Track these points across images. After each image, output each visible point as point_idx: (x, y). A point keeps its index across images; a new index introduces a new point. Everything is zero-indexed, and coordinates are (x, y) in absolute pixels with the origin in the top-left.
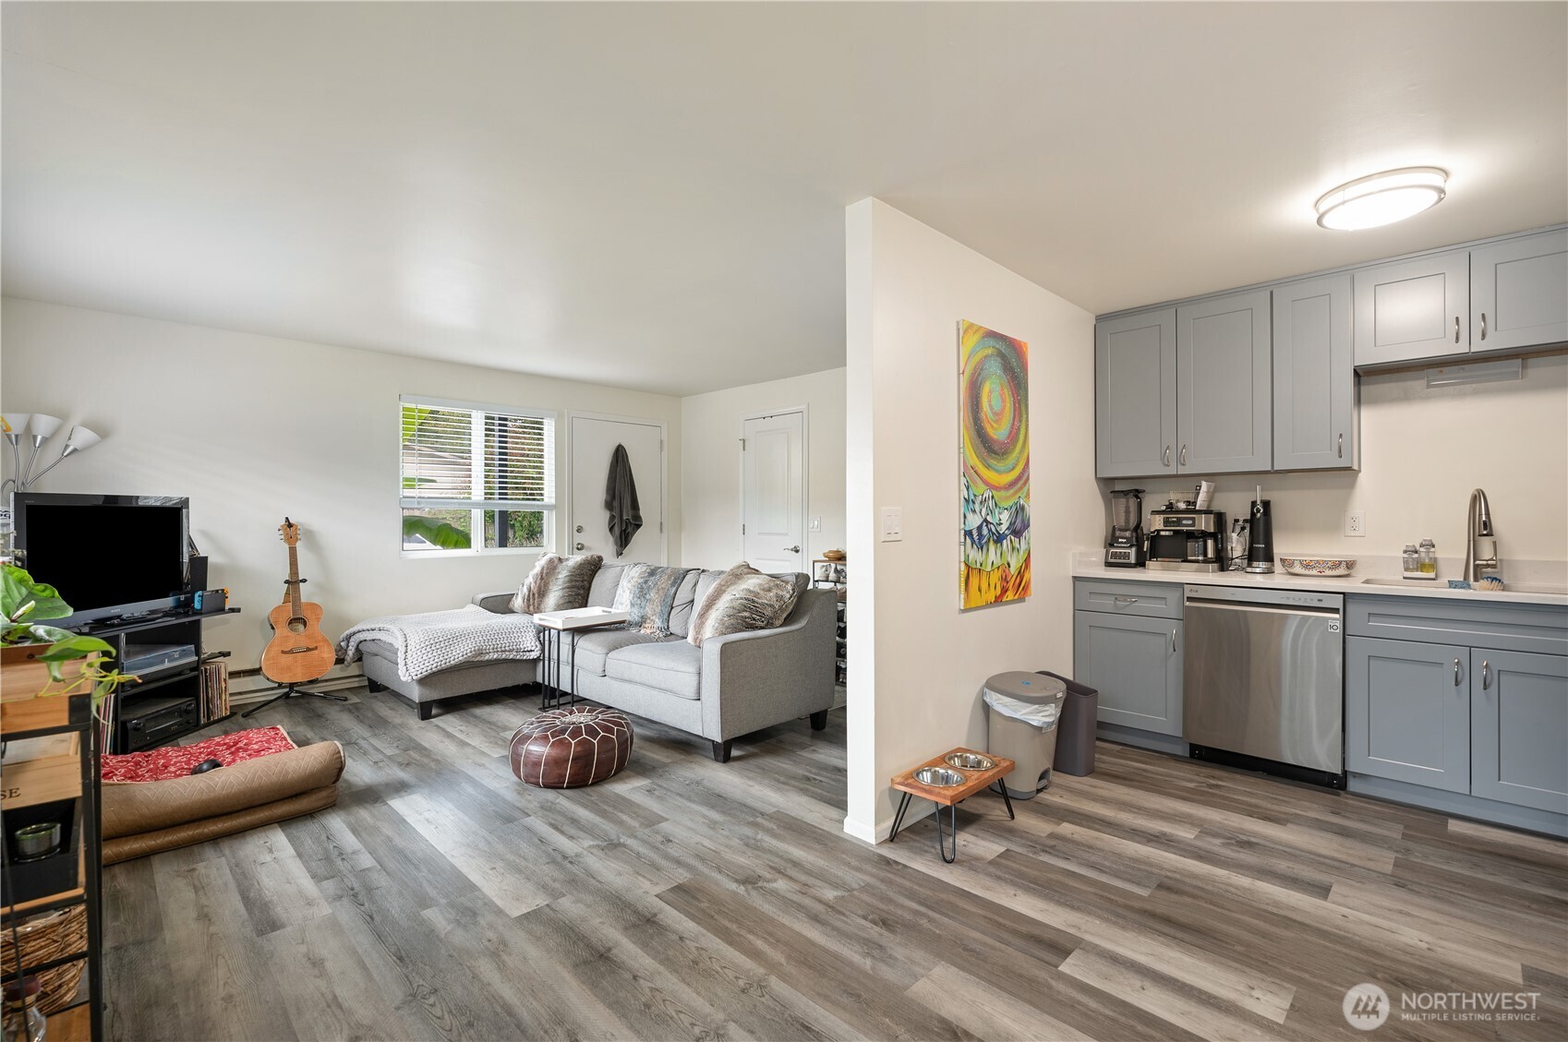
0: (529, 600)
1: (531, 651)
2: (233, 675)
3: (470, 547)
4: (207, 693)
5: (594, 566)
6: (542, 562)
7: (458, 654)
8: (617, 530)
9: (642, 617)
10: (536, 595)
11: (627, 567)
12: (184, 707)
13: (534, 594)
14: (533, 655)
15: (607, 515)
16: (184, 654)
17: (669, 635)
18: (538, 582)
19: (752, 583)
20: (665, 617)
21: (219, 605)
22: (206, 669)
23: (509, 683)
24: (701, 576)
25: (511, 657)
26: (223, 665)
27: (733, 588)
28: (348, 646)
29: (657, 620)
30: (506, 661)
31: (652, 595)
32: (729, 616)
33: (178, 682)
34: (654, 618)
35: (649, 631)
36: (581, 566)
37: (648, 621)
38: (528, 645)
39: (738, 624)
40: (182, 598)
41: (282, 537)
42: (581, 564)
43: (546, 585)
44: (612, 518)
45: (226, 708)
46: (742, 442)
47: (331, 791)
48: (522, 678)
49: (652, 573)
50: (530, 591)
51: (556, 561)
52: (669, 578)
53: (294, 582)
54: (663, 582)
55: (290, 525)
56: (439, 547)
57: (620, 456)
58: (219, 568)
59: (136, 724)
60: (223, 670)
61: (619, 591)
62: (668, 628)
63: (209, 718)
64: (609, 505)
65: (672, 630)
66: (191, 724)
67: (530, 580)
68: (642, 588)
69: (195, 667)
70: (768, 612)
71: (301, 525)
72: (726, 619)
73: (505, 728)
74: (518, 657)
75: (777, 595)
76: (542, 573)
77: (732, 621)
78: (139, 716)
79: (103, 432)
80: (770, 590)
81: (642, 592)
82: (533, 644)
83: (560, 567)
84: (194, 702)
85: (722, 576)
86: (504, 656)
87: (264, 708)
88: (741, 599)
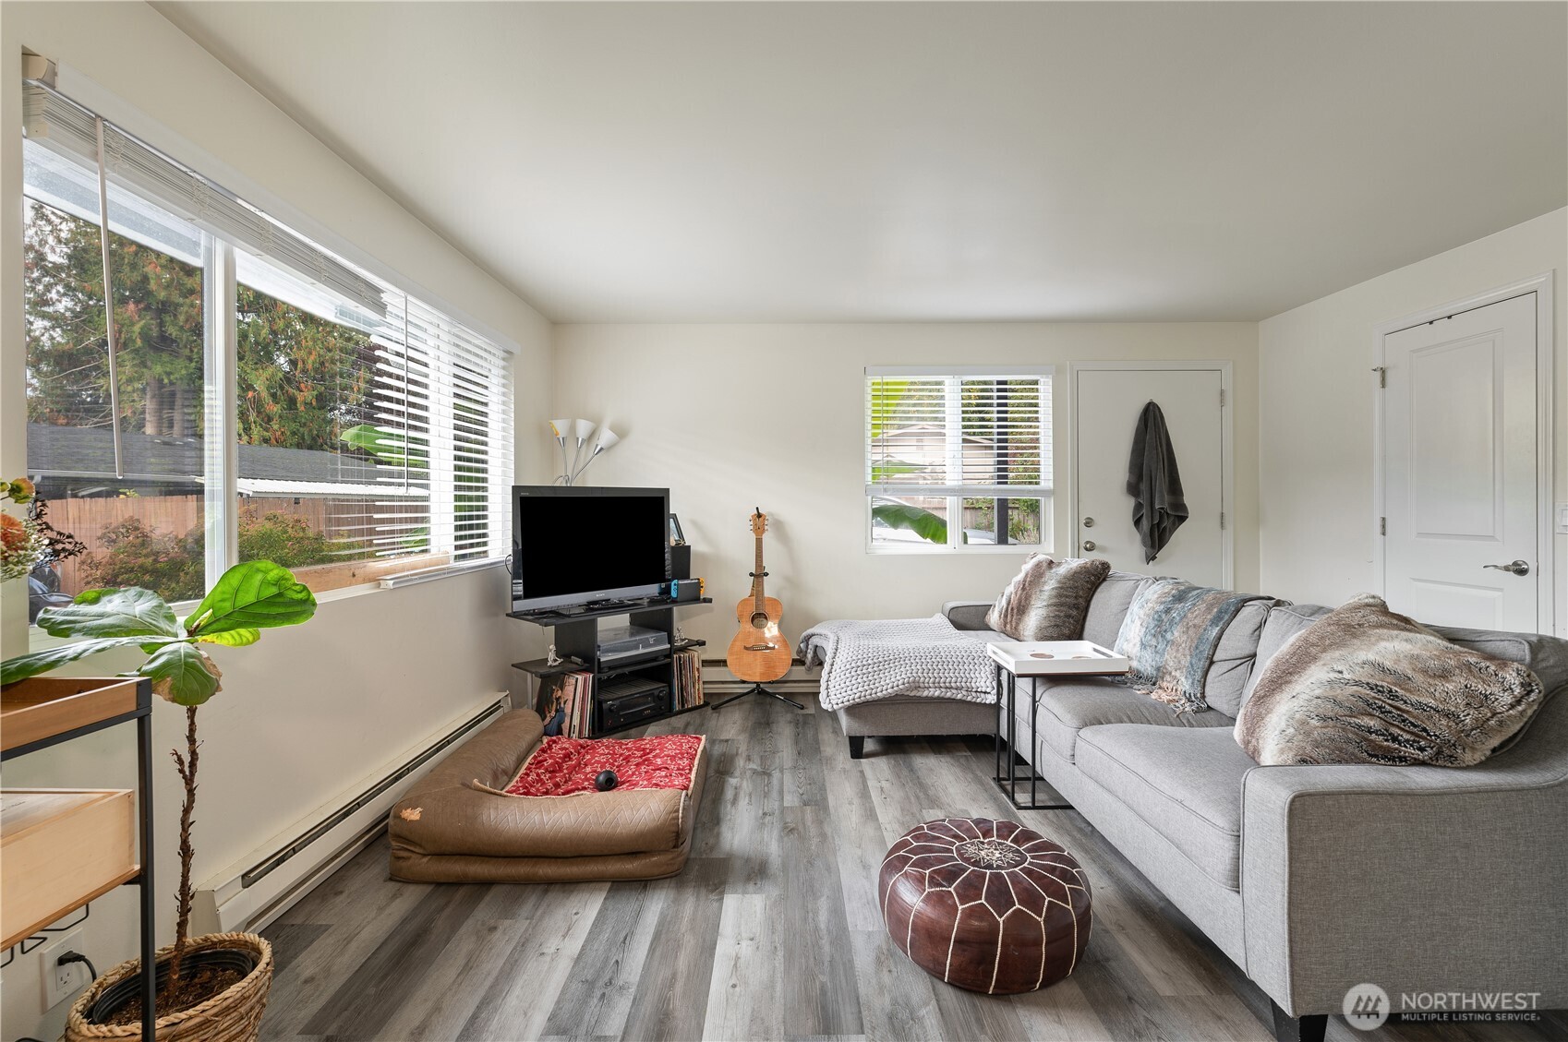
0: (1006, 616)
1: (985, 693)
2: (706, 663)
3: (946, 543)
4: (681, 680)
5: (1096, 577)
6: (1028, 566)
7: (888, 683)
8: (1145, 524)
9: (1158, 669)
10: (1015, 611)
11: (1143, 582)
12: (656, 692)
13: (1012, 609)
14: (991, 699)
15: (1130, 503)
16: (657, 642)
17: (1204, 711)
18: (1019, 593)
19: (1390, 649)
20: (1198, 676)
21: (694, 596)
22: (680, 657)
23: (961, 731)
24: (1273, 613)
25: (959, 697)
26: (696, 654)
27: (1337, 654)
28: (807, 647)
29: (1183, 679)
30: (952, 701)
31: (1176, 634)
32: (1324, 719)
33: (652, 668)
34: (1177, 674)
35: (1165, 697)
36: (1075, 576)
37: (1168, 678)
38: (982, 684)
39: (1349, 741)
40: (663, 585)
41: (752, 527)
42: (1075, 573)
43: (1028, 598)
44: (1138, 507)
45: (699, 697)
46: (1378, 374)
47: (670, 857)
48: (980, 727)
49: (1180, 597)
50: (1008, 604)
51: (1045, 565)
52: (1209, 609)
53: (759, 575)
54: (1198, 613)
55: (759, 516)
56: (928, 540)
57: (1151, 419)
58: (703, 556)
59: (612, 705)
60: (696, 659)
61: (1127, 619)
62: (1203, 696)
63: (683, 706)
64: (1133, 489)
65: (1211, 700)
66: (663, 709)
67: (1010, 589)
68: (1160, 620)
69: (669, 654)
70: (1442, 727)
71: (772, 515)
72: (1314, 722)
73: (934, 803)
74: (969, 699)
75: (1468, 692)
76: (1025, 581)
77: (1330, 732)
78: (616, 696)
79: (621, 433)
80: (1444, 675)
81: (1160, 627)
82: (988, 683)
83: (1048, 574)
84: (667, 689)
85: (1318, 620)
86: (949, 695)
87: (735, 702)
88: (1357, 683)
